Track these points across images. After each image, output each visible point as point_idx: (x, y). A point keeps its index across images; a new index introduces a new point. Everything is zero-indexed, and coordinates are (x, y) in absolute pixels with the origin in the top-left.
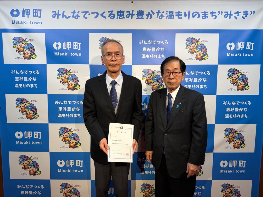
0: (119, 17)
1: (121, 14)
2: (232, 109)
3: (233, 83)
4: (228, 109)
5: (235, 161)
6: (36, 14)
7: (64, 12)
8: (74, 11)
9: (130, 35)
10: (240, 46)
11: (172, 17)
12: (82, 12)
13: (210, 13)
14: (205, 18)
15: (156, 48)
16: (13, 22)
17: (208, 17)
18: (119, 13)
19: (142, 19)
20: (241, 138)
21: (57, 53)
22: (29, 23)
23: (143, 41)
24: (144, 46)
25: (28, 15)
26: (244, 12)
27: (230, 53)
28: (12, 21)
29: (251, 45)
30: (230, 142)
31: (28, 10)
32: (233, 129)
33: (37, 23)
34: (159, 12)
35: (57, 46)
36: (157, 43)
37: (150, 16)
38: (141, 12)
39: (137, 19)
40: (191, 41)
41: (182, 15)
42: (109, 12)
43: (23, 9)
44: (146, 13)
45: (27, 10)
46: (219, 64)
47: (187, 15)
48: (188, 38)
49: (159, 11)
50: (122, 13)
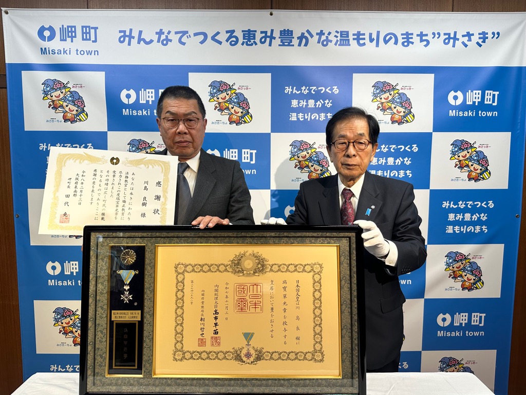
0: (247, 42)
1: (249, 36)
2: (460, 217)
3: (461, 167)
4: (451, 217)
5: (464, 314)
6: (88, 35)
7: (140, 32)
8: (161, 30)
9: (268, 77)
10: (474, 96)
11: (346, 42)
12: (176, 33)
13: (418, 35)
14: (408, 45)
15: (316, 102)
16: (44, 51)
17: (412, 43)
18: (246, 34)
19: (289, 45)
20: (476, 271)
21: (127, 110)
22: (74, 52)
23: (292, 89)
24: (294, 96)
25: (72, 37)
26: (479, 34)
27: (454, 111)
28: (41, 49)
29: (494, 95)
30: (455, 277)
31: (71, 27)
32: (461, 254)
33: (89, 53)
34: (321, 33)
35: (128, 96)
36: (318, 92)
37: (304, 41)
38: (288, 33)
39: (279, 45)
40: (382, 88)
41: (364, 39)
42: (227, 32)
43: (63, 26)
44: (297, 34)
45: (70, 29)
46: (435, 130)
47: (374, 39)
48: (377, 83)
49: (322, 31)
50: (252, 34)
